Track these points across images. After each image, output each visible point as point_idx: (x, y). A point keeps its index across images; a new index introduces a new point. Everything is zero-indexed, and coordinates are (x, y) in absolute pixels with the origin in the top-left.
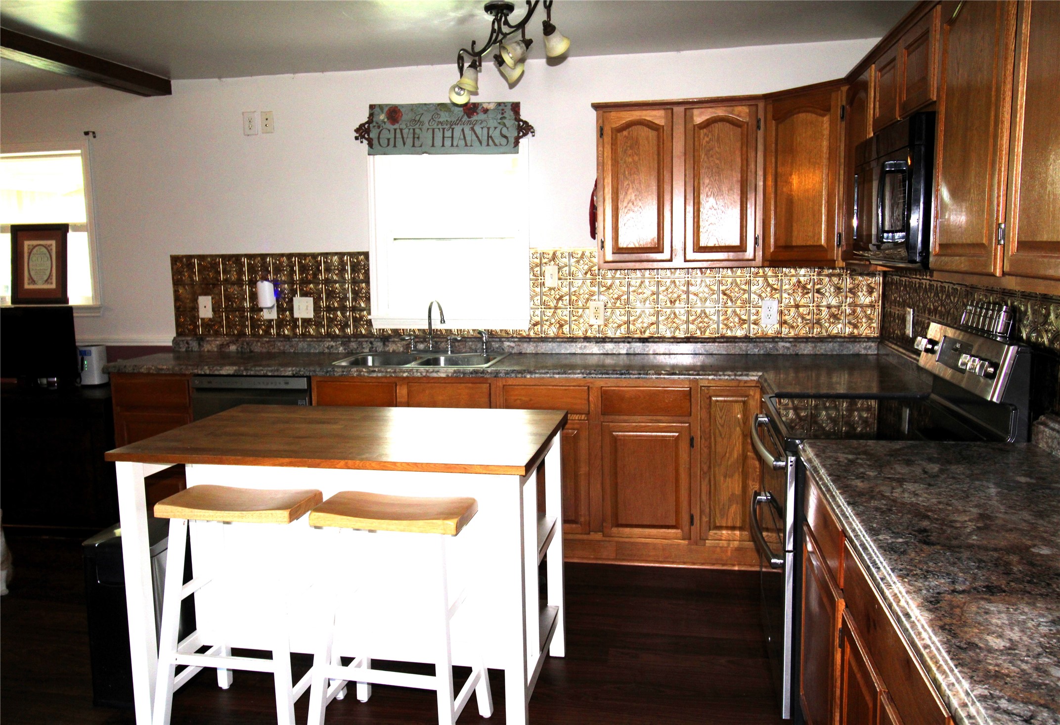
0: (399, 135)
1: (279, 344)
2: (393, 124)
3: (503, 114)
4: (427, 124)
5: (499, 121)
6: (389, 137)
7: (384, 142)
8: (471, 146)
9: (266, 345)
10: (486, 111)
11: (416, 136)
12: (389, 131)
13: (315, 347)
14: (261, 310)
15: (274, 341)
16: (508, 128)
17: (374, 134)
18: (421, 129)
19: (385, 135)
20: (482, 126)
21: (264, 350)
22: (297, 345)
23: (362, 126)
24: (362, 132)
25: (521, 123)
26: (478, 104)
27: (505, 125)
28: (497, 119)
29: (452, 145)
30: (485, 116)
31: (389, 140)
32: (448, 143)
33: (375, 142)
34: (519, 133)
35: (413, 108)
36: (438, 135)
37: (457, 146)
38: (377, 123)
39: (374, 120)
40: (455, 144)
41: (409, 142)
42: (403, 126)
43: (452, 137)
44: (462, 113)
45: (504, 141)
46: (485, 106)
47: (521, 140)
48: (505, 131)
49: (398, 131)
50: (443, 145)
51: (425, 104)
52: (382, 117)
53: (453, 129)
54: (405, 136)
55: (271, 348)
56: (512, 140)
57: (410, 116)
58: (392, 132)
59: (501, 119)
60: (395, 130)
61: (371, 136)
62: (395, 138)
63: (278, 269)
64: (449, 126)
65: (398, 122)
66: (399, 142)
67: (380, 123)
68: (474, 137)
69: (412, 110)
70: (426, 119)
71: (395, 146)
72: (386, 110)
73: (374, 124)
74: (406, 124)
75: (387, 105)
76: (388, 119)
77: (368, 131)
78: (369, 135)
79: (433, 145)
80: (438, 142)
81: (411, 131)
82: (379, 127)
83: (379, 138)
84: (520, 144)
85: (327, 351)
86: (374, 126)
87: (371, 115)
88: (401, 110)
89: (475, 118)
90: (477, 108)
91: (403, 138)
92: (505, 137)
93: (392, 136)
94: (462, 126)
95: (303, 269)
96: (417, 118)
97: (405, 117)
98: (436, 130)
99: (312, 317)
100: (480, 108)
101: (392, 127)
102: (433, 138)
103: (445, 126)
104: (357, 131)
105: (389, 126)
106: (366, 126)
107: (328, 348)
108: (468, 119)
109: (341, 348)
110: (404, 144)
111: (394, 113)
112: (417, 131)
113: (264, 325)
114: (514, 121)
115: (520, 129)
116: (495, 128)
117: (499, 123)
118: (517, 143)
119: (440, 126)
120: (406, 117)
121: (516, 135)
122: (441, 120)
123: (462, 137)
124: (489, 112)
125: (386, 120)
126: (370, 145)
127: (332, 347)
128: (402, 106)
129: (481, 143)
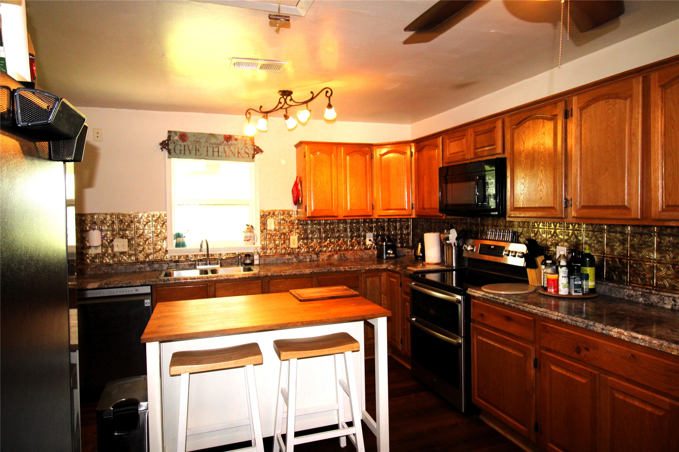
0: (187, 148)
1: (104, 268)
2: (184, 142)
3: (245, 142)
4: (203, 144)
5: (244, 145)
6: (181, 149)
7: (178, 151)
8: (229, 157)
9: (94, 270)
10: (236, 140)
11: (197, 149)
12: (181, 146)
13: (129, 269)
14: (90, 247)
15: (100, 267)
16: (248, 149)
17: (171, 147)
18: (200, 146)
19: (178, 147)
20: (235, 147)
21: (92, 273)
22: (117, 268)
23: (164, 142)
24: (164, 145)
25: (256, 148)
26: (232, 136)
27: (247, 147)
28: (242, 144)
29: (218, 155)
30: (236, 142)
31: (181, 150)
32: (216, 154)
33: (172, 151)
34: (254, 152)
35: (195, 134)
36: (210, 150)
37: (221, 156)
38: (173, 141)
39: (172, 139)
40: (220, 155)
41: (193, 152)
42: (189, 144)
43: (218, 152)
44: (223, 140)
45: (247, 155)
46: (236, 137)
47: (255, 156)
48: (247, 150)
49: (186, 146)
50: (213, 155)
51: (202, 133)
52: (176, 138)
53: (219, 147)
54: (191, 149)
55: (98, 271)
56: (251, 156)
57: (193, 139)
58: (183, 146)
59: (245, 144)
60: (185, 146)
61: (170, 147)
62: (185, 150)
63: (103, 222)
64: (216, 146)
65: (186, 141)
66: (187, 152)
67: (175, 141)
68: (231, 153)
69: (194, 135)
70: (203, 140)
71: (185, 154)
72: (178, 134)
73: (172, 141)
74: (191, 143)
75: (179, 132)
76: (180, 139)
77: (167, 145)
78: (168, 147)
79: (207, 155)
80: (210, 153)
81: (194, 147)
82: (174, 143)
83: (175, 149)
84: (255, 158)
85: (138, 270)
86: (171, 143)
87: (169, 137)
88: (188, 135)
89: (230, 142)
90: (232, 137)
91: (189, 150)
92: (247, 153)
93: (182, 148)
94: (224, 146)
95: (121, 222)
96: (198, 140)
97: (189, 139)
98: (209, 148)
99: (127, 250)
100: (233, 138)
101: (183, 144)
102: (207, 151)
103: (214, 146)
104: (161, 144)
105: (180, 143)
106: (167, 142)
107: (139, 268)
108: (226, 143)
109: (148, 268)
110: (190, 154)
111: (183, 136)
112: (198, 147)
113: (91, 257)
114: (251, 146)
115: (255, 150)
116: (242, 149)
117: (244, 146)
118: (253, 157)
119: (211, 145)
120: (191, 139)
121: (253, 153)
122: (212, 142)
123: (224, 152)
124: (238, 140)
125: (179, 140)
126: (169, 152)
127: (142, 268)
128: (188, 133)
129: (234, 155)
